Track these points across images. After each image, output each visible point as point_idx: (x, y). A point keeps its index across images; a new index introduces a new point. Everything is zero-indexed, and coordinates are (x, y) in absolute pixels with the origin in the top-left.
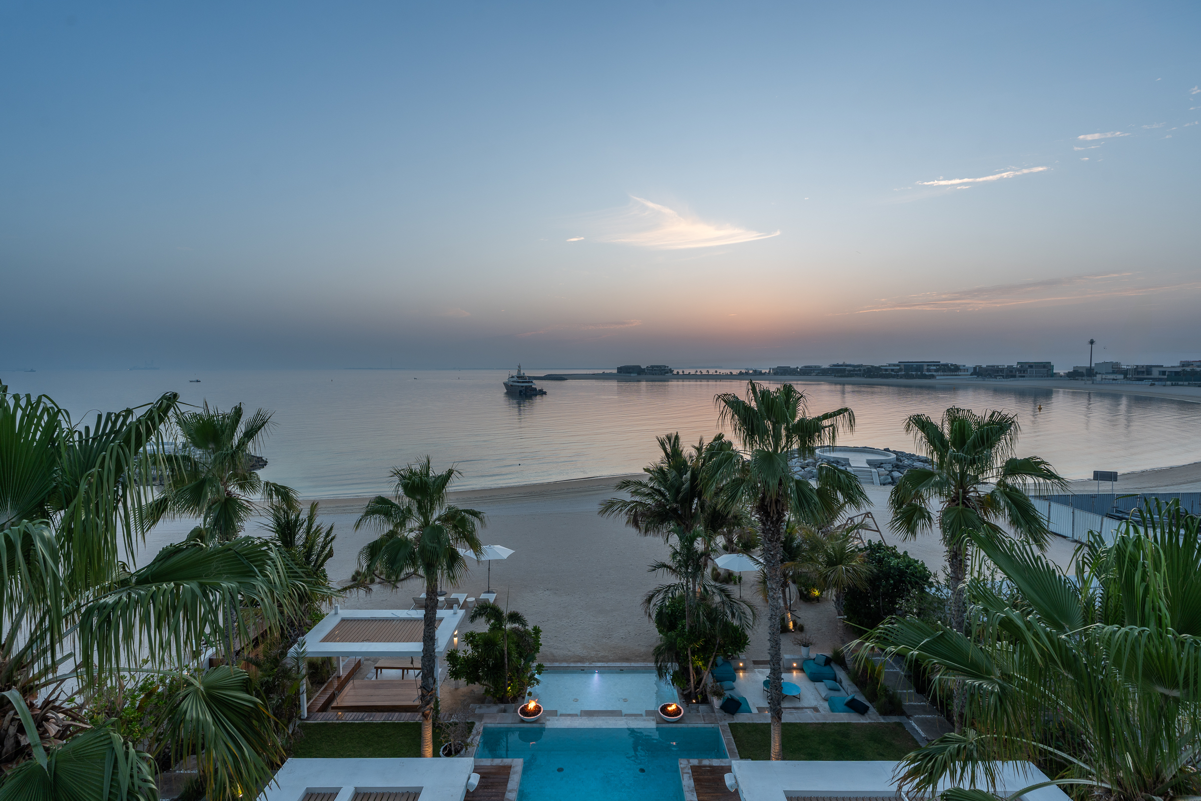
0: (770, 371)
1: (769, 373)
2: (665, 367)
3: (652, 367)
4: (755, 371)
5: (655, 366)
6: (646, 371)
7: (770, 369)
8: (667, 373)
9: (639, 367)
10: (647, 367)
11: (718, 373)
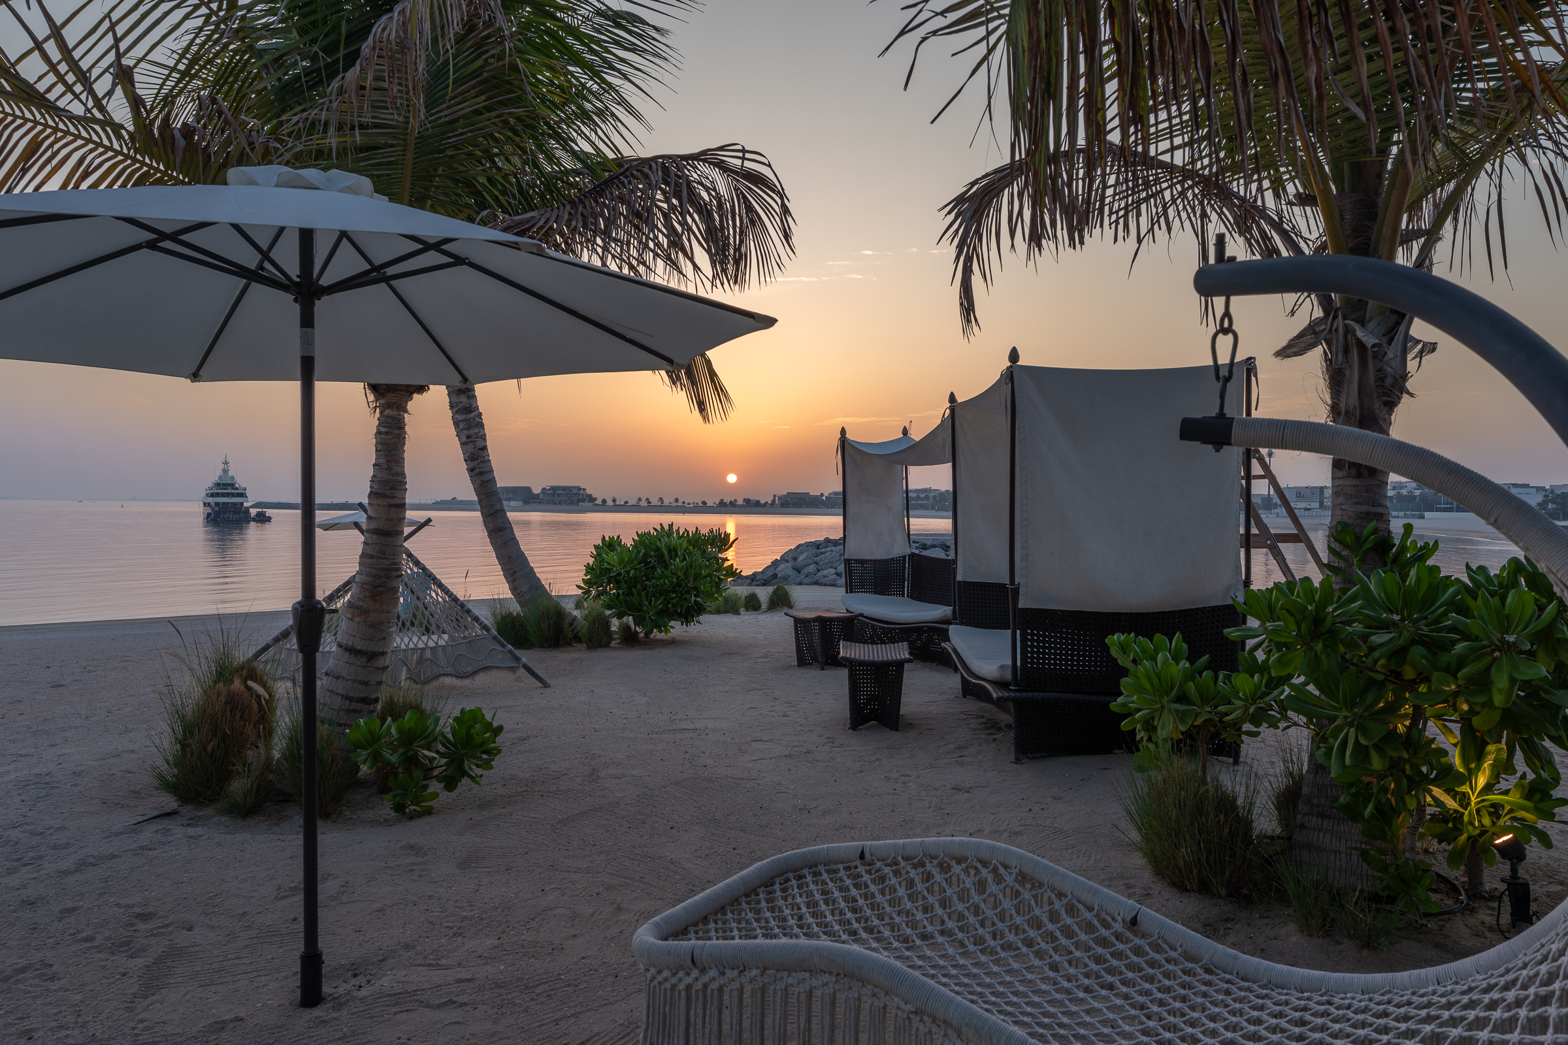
0: (774, 501)
1: (771, 504)
2: (580, 489)
3: (554, 489)
4: (747, 501)
5: (559, 488)
6: (541, 497)
7: (774, 496)
8: (583, 501)
9: (528, 489)
10: (544, 489)
11: (680, 504)
